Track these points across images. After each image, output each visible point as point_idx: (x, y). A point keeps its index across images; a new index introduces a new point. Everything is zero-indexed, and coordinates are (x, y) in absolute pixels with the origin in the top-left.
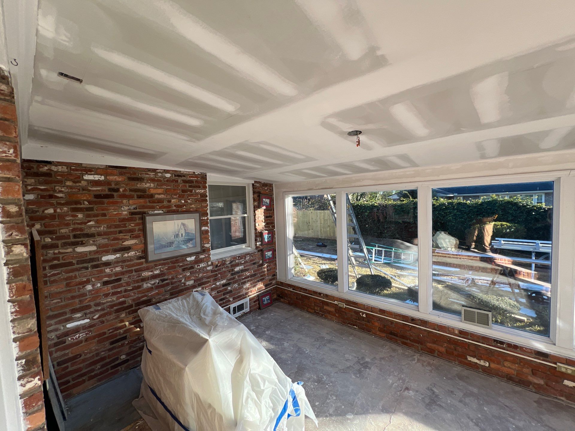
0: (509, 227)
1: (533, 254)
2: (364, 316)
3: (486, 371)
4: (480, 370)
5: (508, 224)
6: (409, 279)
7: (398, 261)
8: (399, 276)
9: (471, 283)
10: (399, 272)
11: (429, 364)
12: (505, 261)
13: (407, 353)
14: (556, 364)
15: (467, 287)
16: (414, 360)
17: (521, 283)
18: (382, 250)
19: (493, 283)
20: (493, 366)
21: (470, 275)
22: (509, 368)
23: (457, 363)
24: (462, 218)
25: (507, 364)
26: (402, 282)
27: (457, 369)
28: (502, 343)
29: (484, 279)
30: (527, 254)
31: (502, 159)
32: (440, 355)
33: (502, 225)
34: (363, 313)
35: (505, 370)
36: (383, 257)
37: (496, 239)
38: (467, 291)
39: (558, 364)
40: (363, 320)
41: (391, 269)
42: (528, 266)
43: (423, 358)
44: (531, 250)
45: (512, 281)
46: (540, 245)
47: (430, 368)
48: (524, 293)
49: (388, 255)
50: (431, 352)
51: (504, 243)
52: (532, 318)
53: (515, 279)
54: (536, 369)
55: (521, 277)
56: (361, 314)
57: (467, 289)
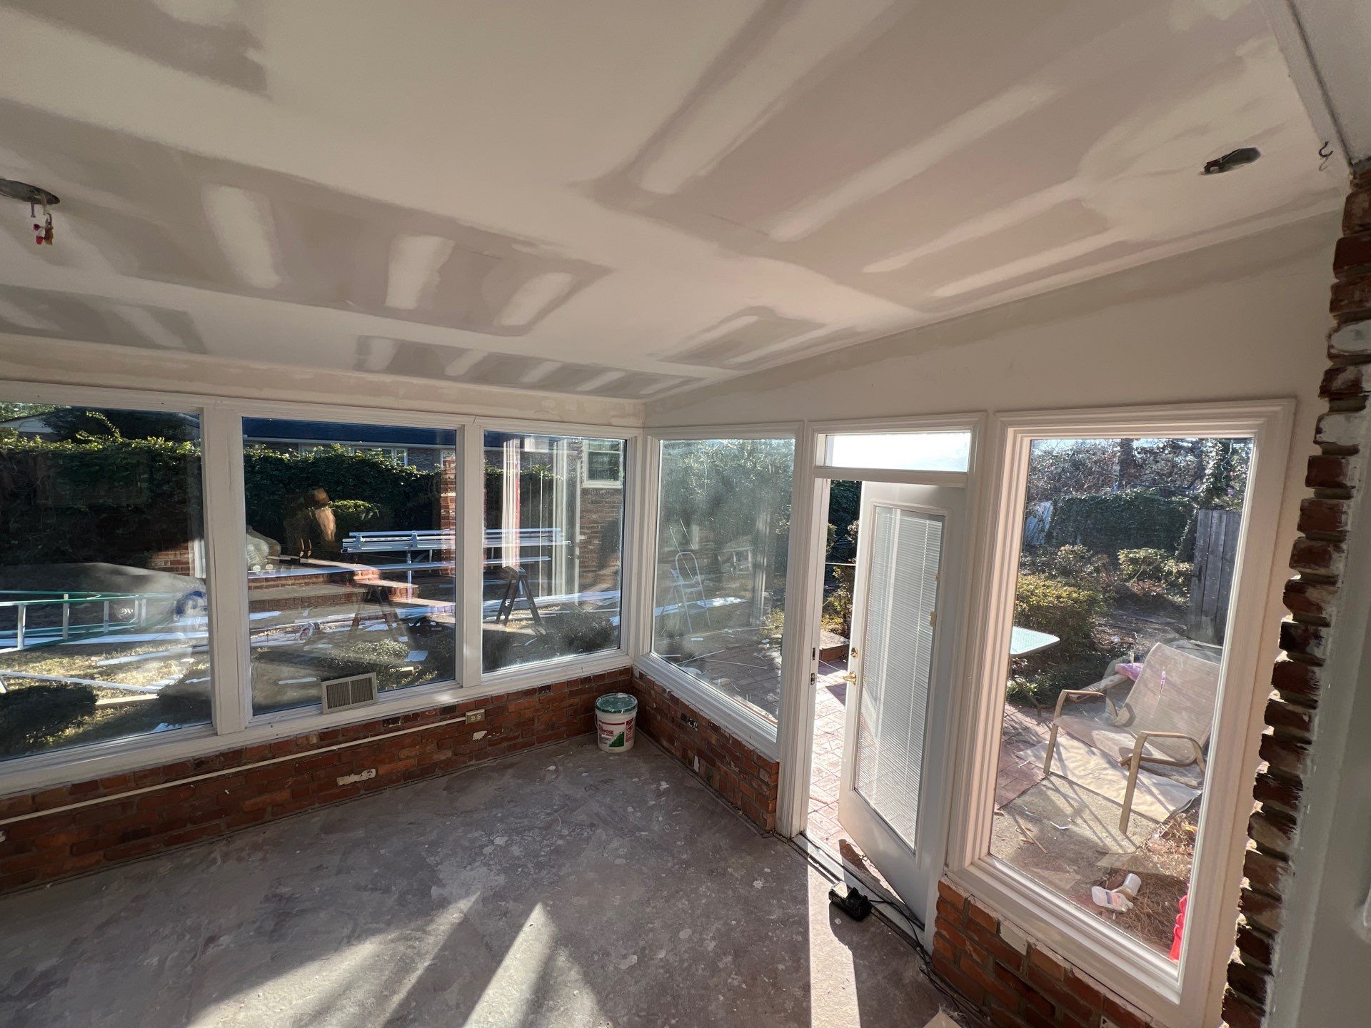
0: (368, 510)
1: (409, 555)
3: (370, 789)
4: (362, 792)
5: (367, 504)
6: (149, 671)
7: (88, 629)
8: (108, 672)
9: (313, 634)
10: (100, 661)
11: (256, 847)
12: (369, 575)
13: (188, 860)
14: (464, 715)
15: (305, 644)
16: (214, 861)
17: (399, 611)
18: (16, 606)
19: (356, 621)
20: (384, 769)
21: (305, 619)
22: (408, 759)
23: (318, 806)
25: (404, 753)
26: (122, 686)
27: (319, 818)
28: (394, 720)
29: (335, 620)
30: (398, 556)
31: (388, 379)
32: (280, 811)
33: (356, 506)
35: (401, 765)
37: (351, 534)
38: (310, 652)
39: (468, 714)
42: (401, 577)
43: (238, 843)
44: (406, 548)
45: (387, 609)
46: (418, 538)
47: (260, 855)
48: (403, 626)
49: (44, 617)
50: (256, 818)
51: (364, 541)
52: (421, 663)
53: (391, 604)
54: (440, 738)
55: (397, 599)
57: (306, 648)
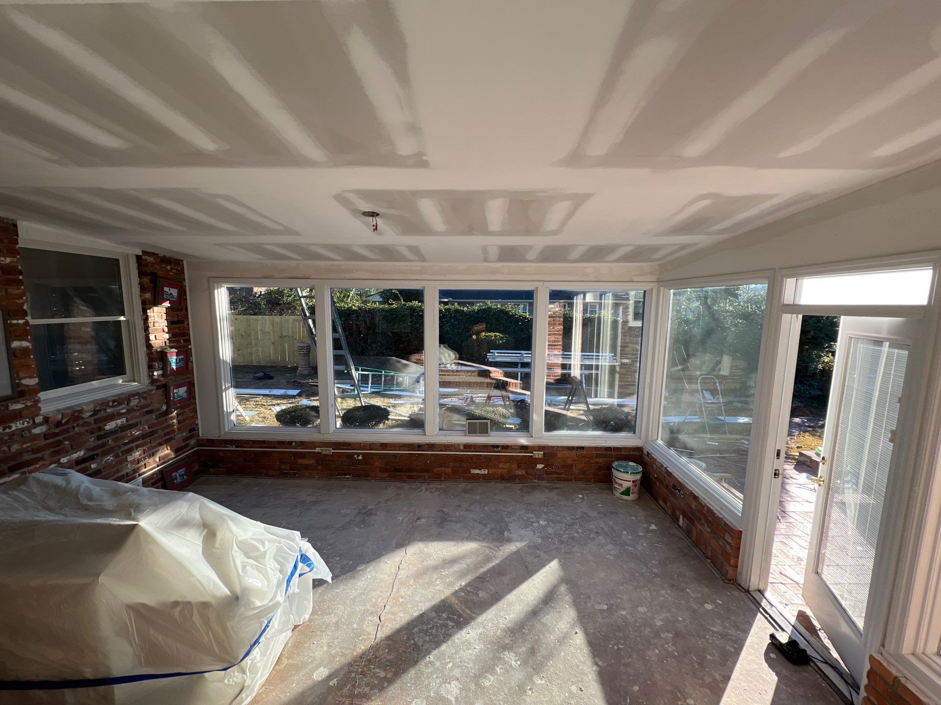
0: (501, 338)
1: (519, 365)
2: (360, 458)
3: (486, 478)
4: (482, 479)
5: (501, 335)
6: (407, 408)
7: (390, 387)
8: (394, 406)
9: (470, 401)
10: (392, 401)
11: (438, 489)
12: (497, 373)
13: (414, 486)
14: (532, 453)
15: (466, 406)
16: (422, 490)
17: (510, 395)
18: (368, 374)
19: (489, 398)
20: (492, 471)
21: (467, 393)
22: (503, 469)
23: (462, 480)
24: (459, 328)
25: (501, 465)
26: (398, 412)
27: (462, 485)
28: (497, 446)
29: (480, 396)
30: (514, 365)
31: (500, 265)
32: (448, 477)
33: (495, 336)
34: (358, 454)
35: (499, 471)
36: (370, 385)
37: (491, 351)
38: (468, 410)
39: (534, 452)
40: (359, 464)
41: (382, 399)
42: (516, 378)
43: (431, 486)
44: (518, 360)
45: (504, 393)
46: (525, 355)
47: (438, 493)
48: (512, 404)
49: (377, 380)
50: (439, 477)
51: (496, 355)
52: (518, 424)
53: (506, 390)
54: (520, 462)
55: (510, 389)
56: (355, 456)
57: (466, 408)
